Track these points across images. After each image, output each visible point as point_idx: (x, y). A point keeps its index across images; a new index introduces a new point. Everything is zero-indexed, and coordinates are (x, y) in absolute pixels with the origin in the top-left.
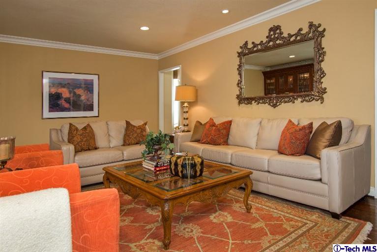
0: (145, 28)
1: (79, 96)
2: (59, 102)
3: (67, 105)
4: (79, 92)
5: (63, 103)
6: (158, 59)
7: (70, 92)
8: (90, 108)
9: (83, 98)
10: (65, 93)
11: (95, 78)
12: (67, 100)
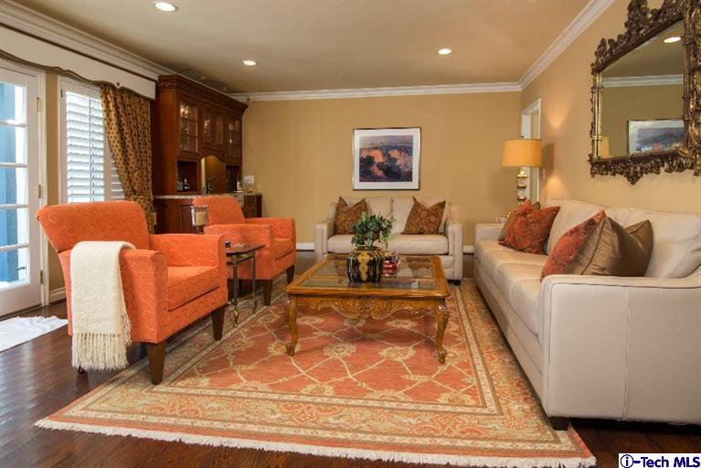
0: (445, 52)
1: (395, 160)
2: (371, 169)
3: (380, 173)
4: (395, 154)
5: (375, 169)
6: (520, 90)
7: (384, 155)
8: (408, 177)
9: (398, 163)
10: (379, 157)
11: (415, 134)
12: (380, 166)
